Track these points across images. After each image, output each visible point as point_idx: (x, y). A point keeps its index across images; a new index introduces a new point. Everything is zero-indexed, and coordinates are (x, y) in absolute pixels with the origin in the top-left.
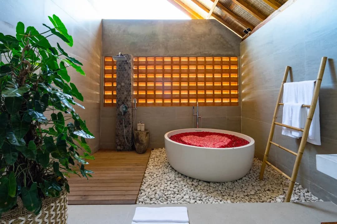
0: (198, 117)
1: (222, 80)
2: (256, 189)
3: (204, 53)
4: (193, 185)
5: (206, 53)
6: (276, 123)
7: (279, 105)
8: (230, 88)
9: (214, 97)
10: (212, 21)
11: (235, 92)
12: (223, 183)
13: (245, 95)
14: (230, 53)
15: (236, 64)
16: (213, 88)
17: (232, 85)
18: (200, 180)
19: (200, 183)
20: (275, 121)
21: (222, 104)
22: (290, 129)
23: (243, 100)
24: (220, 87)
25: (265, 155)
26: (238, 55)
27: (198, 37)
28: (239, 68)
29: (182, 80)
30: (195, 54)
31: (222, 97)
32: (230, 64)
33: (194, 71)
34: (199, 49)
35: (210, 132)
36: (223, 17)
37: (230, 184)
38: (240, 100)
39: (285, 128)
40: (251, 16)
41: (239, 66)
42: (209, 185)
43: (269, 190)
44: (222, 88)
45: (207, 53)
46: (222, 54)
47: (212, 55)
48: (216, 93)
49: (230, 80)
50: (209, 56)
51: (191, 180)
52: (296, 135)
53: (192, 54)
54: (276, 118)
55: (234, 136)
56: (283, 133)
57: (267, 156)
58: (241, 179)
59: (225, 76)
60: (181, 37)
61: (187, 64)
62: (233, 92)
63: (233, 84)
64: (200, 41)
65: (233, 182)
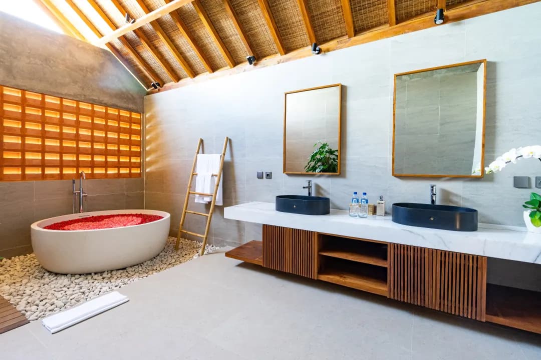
0: (83, 196)
1: (119, 142)
2: (175, 257)
3: (91, 97)
4: (103, 278)
5: (94, 98)
6: (191, 192)
7: (193, 175)
8: (131, 154)
9: (106, 165)
10: (105, 52)
11: (137, 159)
12: (141, 264)
13: (151, 163)
14: (131, 106)
15: (139, 122)
16: (106, 153)
17: (132, 150)
18: (112, 271)
19: (114, 273)
20: (189, 191)
21: (119, 175)
22: (202, 195)
23: (148, 170)
24: (117, 152)
25: (180, 225)
26: (141, 111)
27: (81, 70)
28: (143, 129)
29: (47, 135)
30: (75, 96)
31: (118, 165)
32: (131, 121)
33: (73, 123)
34: (83, 89)
35: (103, 215)
36: (122, 54)
37: (149, 262)
38: (144, 170)
39: (198, 195)
40: (163, 71)
41: (143, 127)
42: (125, 271)
43: (186, 255)
44: (119, 153)
45: (97, 98)
46: (119, 104)
47: (105, 104)
48: (109, 160)
49: (130, 143)
50: (101, 103)
51: (100, 275)
52: (207, 199)
53: (70, 95)
54: (190, 187)
55: (141, 214)
56: (196, 201)
57: (182, 225)
58: (158, 255)
59: (124, 137)
60: (46, 60)
61: (59, 109)
62: (134, 160)
63: (134, 149)
64: (84, 77)
65: (151, 260)
